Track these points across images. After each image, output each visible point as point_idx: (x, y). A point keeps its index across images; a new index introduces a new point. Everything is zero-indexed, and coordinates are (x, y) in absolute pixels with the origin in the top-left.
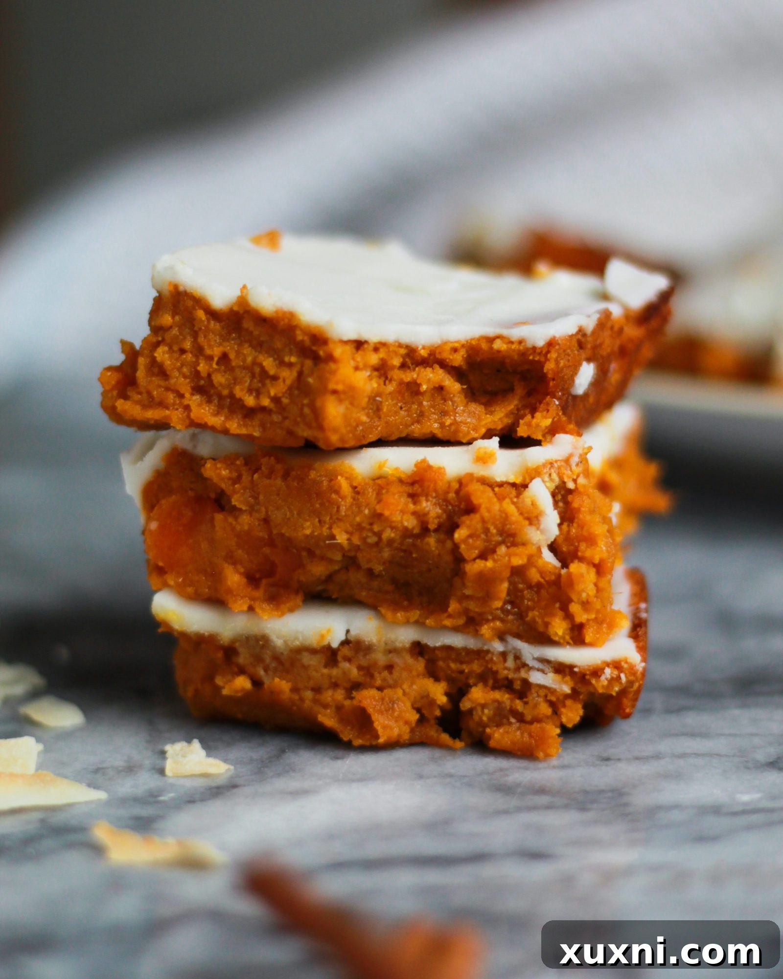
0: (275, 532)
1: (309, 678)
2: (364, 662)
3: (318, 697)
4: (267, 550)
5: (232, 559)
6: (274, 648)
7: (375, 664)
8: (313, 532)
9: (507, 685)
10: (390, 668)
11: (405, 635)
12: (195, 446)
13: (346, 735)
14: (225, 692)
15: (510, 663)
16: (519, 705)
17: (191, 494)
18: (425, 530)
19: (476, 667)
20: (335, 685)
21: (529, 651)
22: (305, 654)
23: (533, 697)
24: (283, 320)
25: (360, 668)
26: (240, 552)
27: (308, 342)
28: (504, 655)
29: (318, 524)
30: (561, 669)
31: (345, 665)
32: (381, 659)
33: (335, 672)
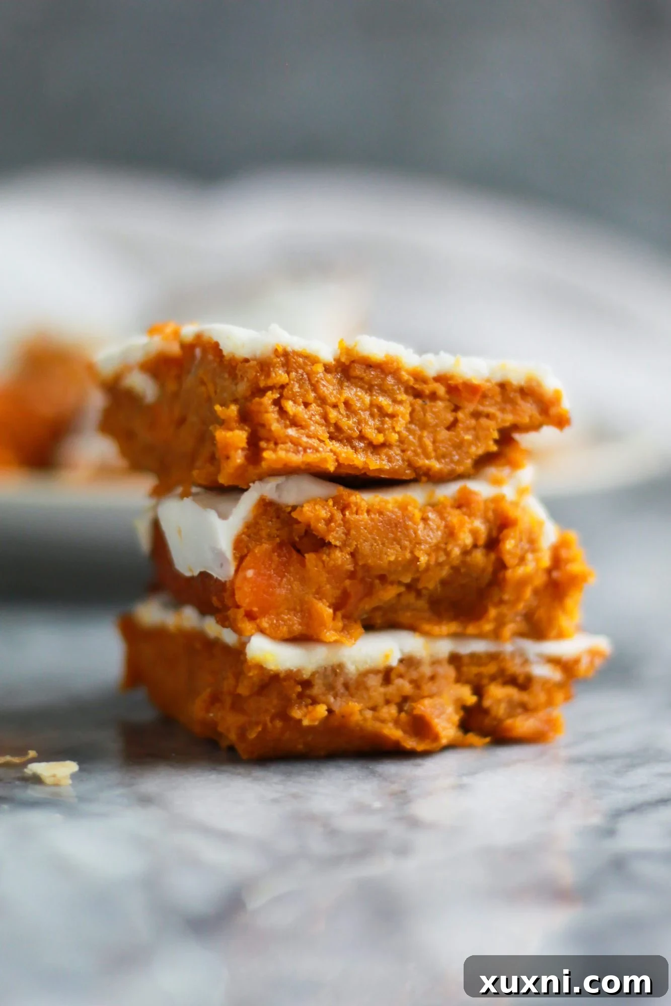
0: (361, 563)
1: (370, 698)
2: (414, 675)
3: (376, 714)
4: (347, 582)
5: (320, 594)
6: (347, 674)
7: (422, 677)
8: (396, 558)
9: (512, 681)
10: (433, 678)
11: (444, 647)
12: (279, 497)
13: (410, 743)
14: (306, 722)
15: (518, 661)
16: (524, 697)
17: (278, 540)
18: (475, 546)
19: (492, 668)
20: (388, 702)
21: (532, 648)
22: (371, 676)
23: (536, 688)
24: (392, 364)
25: (412, 682)
26: (328, 586)
27: (412, 382)
28: (513, 655)
29: (400, 550)
30: (555, 661)
31: (399, 682)
32: (427, 670)
33: (391, 689)
